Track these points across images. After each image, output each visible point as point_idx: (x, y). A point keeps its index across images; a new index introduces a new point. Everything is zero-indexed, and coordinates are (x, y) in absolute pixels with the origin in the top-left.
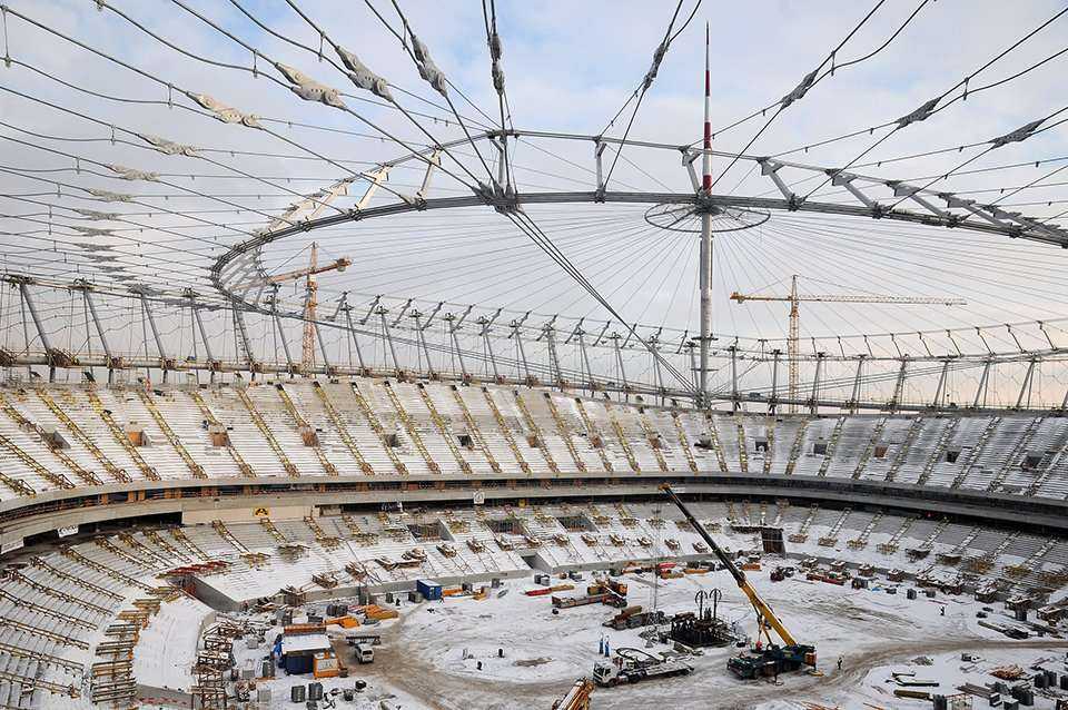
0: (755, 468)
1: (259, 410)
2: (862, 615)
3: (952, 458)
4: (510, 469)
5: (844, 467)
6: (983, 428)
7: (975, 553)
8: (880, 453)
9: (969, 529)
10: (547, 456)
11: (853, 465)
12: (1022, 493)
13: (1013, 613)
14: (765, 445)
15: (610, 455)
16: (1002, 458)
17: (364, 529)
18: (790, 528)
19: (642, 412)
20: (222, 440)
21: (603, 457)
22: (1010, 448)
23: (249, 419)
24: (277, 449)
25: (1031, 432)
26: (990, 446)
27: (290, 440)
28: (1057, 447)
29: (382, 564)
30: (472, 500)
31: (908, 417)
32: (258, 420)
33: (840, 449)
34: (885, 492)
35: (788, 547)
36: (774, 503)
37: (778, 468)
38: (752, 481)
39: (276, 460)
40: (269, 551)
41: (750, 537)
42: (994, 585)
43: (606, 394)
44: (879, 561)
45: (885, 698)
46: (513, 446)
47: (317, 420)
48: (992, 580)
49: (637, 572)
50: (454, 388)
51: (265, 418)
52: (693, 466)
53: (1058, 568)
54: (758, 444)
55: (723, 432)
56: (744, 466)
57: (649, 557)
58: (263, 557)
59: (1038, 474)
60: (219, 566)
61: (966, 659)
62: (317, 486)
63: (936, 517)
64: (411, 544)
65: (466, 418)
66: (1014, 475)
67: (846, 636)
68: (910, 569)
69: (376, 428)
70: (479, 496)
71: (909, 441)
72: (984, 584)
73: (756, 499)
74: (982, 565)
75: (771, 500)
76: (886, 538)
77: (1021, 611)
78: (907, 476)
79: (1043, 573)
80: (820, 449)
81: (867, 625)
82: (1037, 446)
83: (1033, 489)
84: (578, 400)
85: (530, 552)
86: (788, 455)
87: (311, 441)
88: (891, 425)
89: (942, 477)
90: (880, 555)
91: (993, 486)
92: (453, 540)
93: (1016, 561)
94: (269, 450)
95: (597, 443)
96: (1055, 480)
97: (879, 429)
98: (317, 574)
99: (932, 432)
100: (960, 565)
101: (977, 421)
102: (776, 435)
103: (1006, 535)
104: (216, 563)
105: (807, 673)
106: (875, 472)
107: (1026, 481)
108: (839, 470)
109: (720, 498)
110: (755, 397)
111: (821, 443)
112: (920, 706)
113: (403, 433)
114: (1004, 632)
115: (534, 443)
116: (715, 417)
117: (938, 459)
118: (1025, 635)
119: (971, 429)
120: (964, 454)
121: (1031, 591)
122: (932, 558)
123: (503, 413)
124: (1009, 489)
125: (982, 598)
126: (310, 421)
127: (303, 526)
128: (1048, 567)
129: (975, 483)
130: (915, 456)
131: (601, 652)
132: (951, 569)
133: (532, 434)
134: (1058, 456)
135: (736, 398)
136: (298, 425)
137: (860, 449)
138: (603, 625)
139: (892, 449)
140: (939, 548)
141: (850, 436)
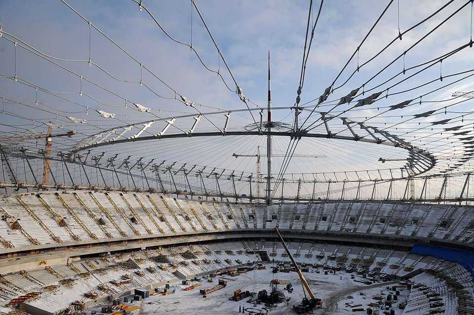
0: (251, 226)
1: (32, 209)
2: (316, 283)
3: (325, 219)
4: (156, 233)
5: (286, 224)
6: (333, 208)
7: (340, 255)
8: (298, 218)
9: (335, 246)
10: (169, 226)
11: (288, 224)
12: (352, 231)
13: (362, 276)
14: (252, 216)
15: (194, 224)
16: (343, 219)
17: (98, 267)
18: (269, 251)
19: (201, 204)
20: (15, 226)
21: (191, 225)
22: (344, 214)
23: (26, 214)
24: (46, 229)
25: (350, 208)
26: (337, 214)
27: (52, 224)
28: (360, 213)
29: (113, 283)
30: (141, 248)
31: (305, 204)
32: (31, 213)
33: (282, 217)
34: (302, 233)
35: (271, 259)
36: (260, 241)
37: (260, 226)
38: (250, 232)
39: (47, 235)
40: (56, 283)
41: (255, 255)
42: (350, 266)
43: (186, 196)
44: (307, 261)
45: (349, 313)
46: (153, 221)
47: (63, 213)
48: (349, 264)
49: (220, 275)
50: (121, 195)
51: (35, 213)
52: (227, 227)
53: (368, 257)
54: (250, 216)
55: (235, 212)
56: (246, 226)
57: (221, 268)
58: (55, 287)
59: (356, 224)
60: (33, 295)
61: (362, 294)
62: (68, 247)
63: (323, 242)
64: (122, 272)
65: (131, 209)
66: (348, 225)
67: (318, 292)
68: (320, 263)
69: (92, 216)
70: (144, 245)
71: (308, 213)
72: (347, 265)
73: (252, 239)
74: (343, 259)
75: (258, 239)
76: (307, 252)
77: (363, 274)
78: (310, 227)
79: (364, 260)
80: (274, 217)
81: (322, 286)
82: (353, 213)
83: (355, 230)
84: (175, 199)
85: (174, 271)
86: (262, 220)
87: (62, 223)
88: (299, 207)
89: (323, 226)
90: (306, 258)
91: (342, 229)
92: (140, 268)
93: (355, 257)
94: (42, 229)
95: (187, 219)
96: (361, 226)
97: (295, 209)
98: (86, 292)
99: (315, 209)
100: (336, 260)
101: (330, 204)
102: (256, 212)
103: (349, 247)
104: (30, 294)
105: (319, 308)
106: (297, 226)
107: (352, 227)
108: (283, 226)
109: (237, 240)
110: (244, 196)
111: (274, 215)
112: (363, 313)
113: (105, 218)
114: (363, 283)
115: (162, 219)
116: (231, 205)
117: (320, 219)
118: (371, 283)
119: (329, 208)
120: (329, 217)
121: (363, 267)
122: (326, 258)
123: (146, 206)
124: (347, 230)
125: (348, 271)
126: (59, 213)
127: (67, 268)
128: (365, 258)
129: (335, 228)
130: (311, 219)
131: (240, 312)
132: (334, 262)
133: (160, 215)
134: (361, 217)
135: (237, 197)
136: (54, 216)
137: (290, 217)
138: (229, 300)
139: (302, 216)
140: (327, 254)
141: (285, 211)
